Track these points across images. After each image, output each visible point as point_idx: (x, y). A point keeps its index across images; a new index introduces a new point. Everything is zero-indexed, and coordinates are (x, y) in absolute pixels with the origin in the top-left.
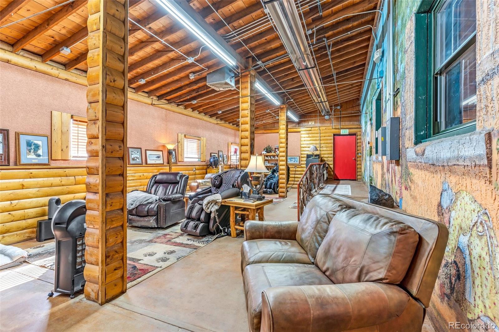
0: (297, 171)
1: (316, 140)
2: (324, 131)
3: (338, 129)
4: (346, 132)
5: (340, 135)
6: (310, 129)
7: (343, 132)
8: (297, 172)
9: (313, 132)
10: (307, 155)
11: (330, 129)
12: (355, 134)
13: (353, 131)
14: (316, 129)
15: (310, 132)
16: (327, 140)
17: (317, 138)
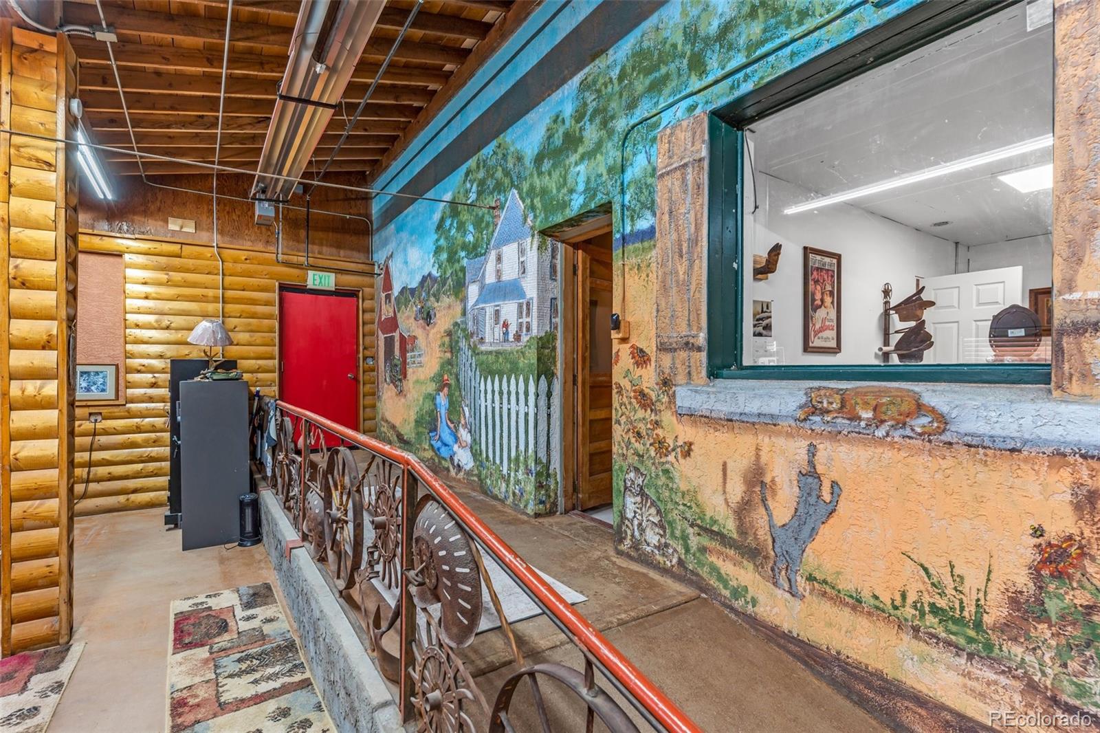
0: (106, 432)
1: (203, 299)
2: (240, 267)
3: (299, 266)
4: (327, 281)
5: (302, 290)
6: (176, 248)
7: (315, 279)
8: (103, 439)
9: (190, 263)
10: (172, 361)
11: (268, 264)
12: (353, 294)
13: (350, 281)
14: (207, 252)
15: (176, 261)
16: (254, 302)
17: (210, 293)
